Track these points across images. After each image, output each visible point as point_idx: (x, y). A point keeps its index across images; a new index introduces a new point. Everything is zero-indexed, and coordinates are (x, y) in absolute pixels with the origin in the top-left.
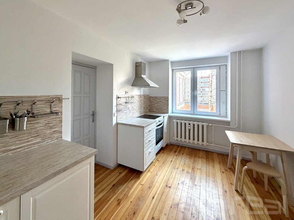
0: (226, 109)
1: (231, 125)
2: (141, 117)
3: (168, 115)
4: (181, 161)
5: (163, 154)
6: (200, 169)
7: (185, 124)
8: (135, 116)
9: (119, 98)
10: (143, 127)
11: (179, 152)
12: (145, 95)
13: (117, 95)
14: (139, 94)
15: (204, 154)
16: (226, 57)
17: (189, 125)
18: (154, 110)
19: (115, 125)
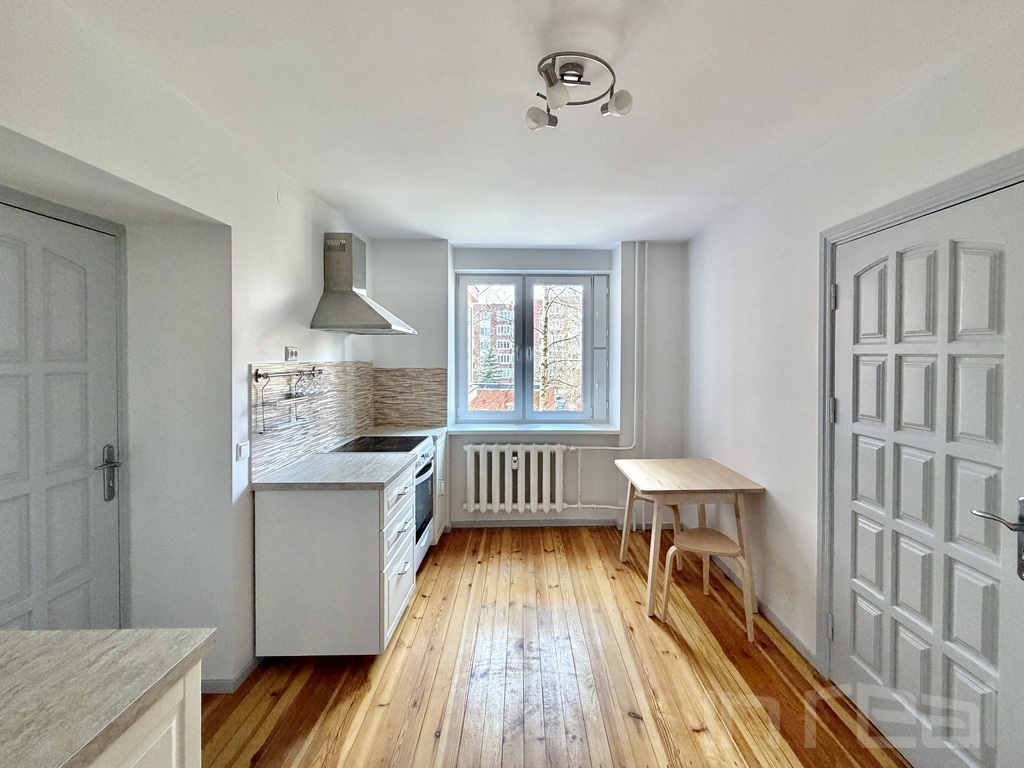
0: (608, 401)
1: (621, 443)
2: (345, 449)
3: (445, 429)
4: (498, 578)
5: (438, 568)
6: (557, 586)
7: (502, 455)
8: (325, 448)
9: (260, 376)
10: (380, 487)
11: (488, 548)
12: (360, 365)
13: (250, 366)
14: (338, 360)
15: (558, 537)
16: (608, 254)
17: (515, 458)
18: (394, 416)
19: (243, 494)
